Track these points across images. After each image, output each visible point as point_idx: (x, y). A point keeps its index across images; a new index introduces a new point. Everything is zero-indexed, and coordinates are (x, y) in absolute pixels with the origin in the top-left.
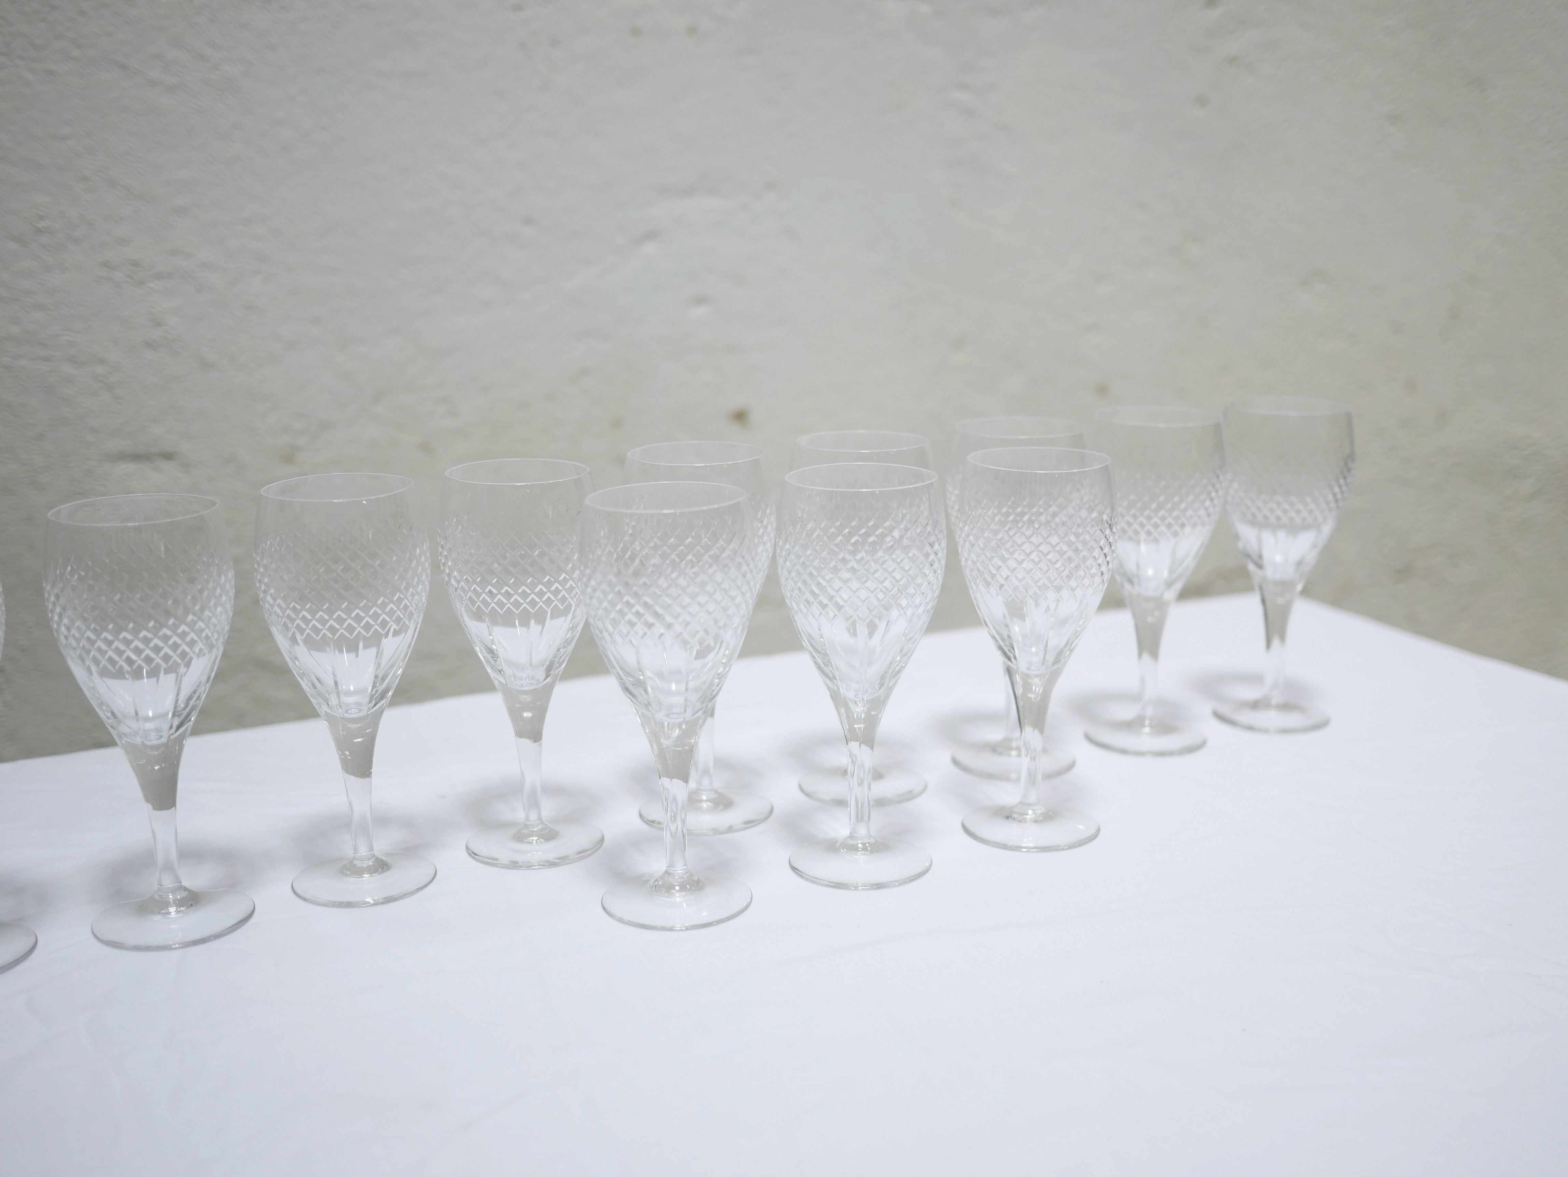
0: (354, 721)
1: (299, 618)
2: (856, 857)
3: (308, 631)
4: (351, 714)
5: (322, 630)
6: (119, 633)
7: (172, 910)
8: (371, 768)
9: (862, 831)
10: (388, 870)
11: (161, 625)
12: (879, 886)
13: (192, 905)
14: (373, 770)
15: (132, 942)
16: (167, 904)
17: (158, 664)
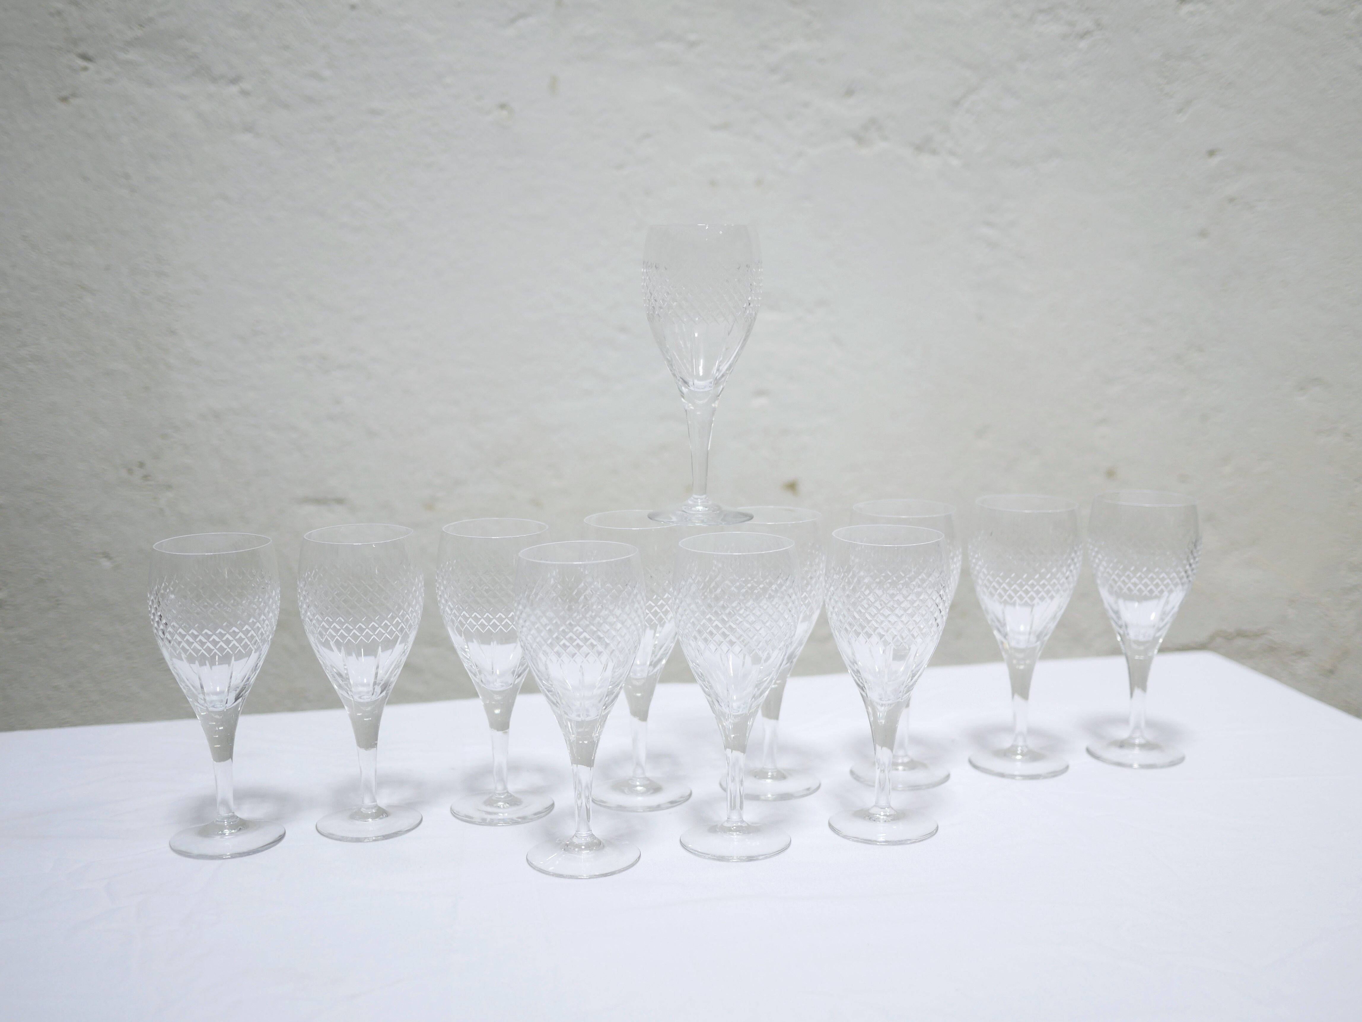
0: (368, 704)
1: (331, 628)
2: (732, 836)
3: (337, 637)
4: (364, 699)
5: (347, 637)
6: (202, 630)
7: (227, 832)
8: (377, 739)
9: (735, 817)
10: (387, 816)
11: (230, 625)
12: (751, 859)
13: (240, 828)
14: (379, 742)
15: (196, 852)
16: (222, 828)
17: (215, 654)
